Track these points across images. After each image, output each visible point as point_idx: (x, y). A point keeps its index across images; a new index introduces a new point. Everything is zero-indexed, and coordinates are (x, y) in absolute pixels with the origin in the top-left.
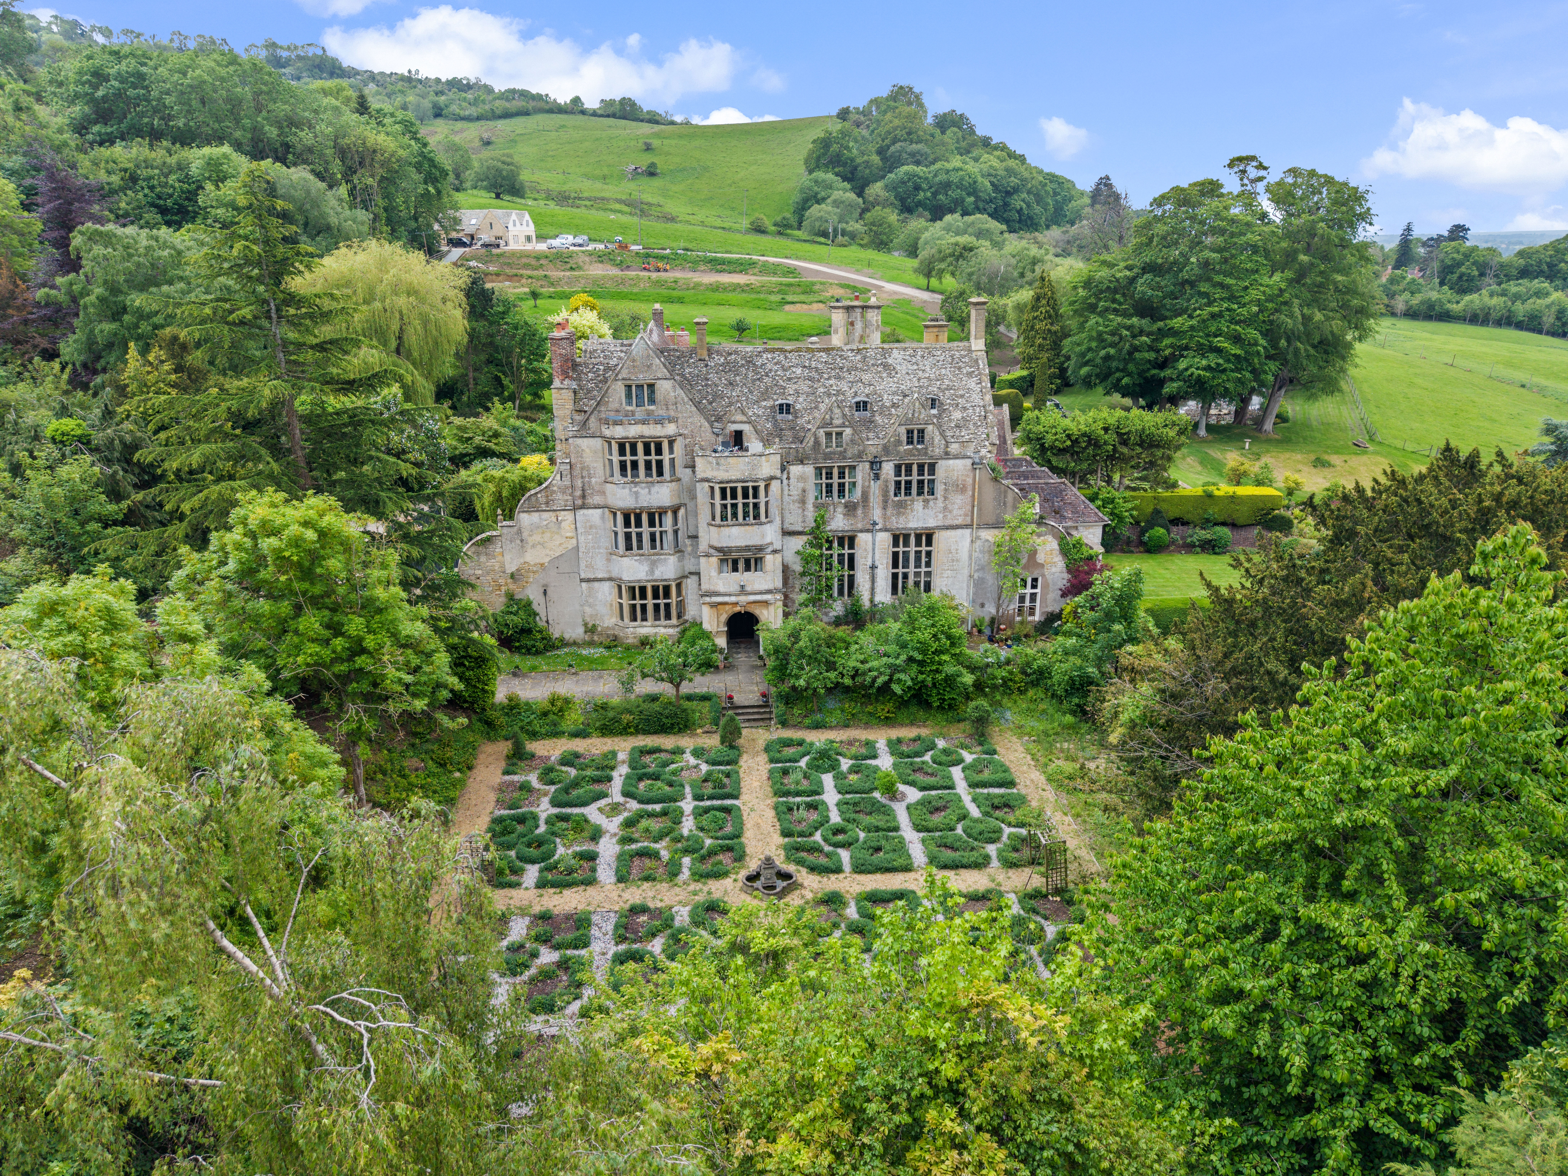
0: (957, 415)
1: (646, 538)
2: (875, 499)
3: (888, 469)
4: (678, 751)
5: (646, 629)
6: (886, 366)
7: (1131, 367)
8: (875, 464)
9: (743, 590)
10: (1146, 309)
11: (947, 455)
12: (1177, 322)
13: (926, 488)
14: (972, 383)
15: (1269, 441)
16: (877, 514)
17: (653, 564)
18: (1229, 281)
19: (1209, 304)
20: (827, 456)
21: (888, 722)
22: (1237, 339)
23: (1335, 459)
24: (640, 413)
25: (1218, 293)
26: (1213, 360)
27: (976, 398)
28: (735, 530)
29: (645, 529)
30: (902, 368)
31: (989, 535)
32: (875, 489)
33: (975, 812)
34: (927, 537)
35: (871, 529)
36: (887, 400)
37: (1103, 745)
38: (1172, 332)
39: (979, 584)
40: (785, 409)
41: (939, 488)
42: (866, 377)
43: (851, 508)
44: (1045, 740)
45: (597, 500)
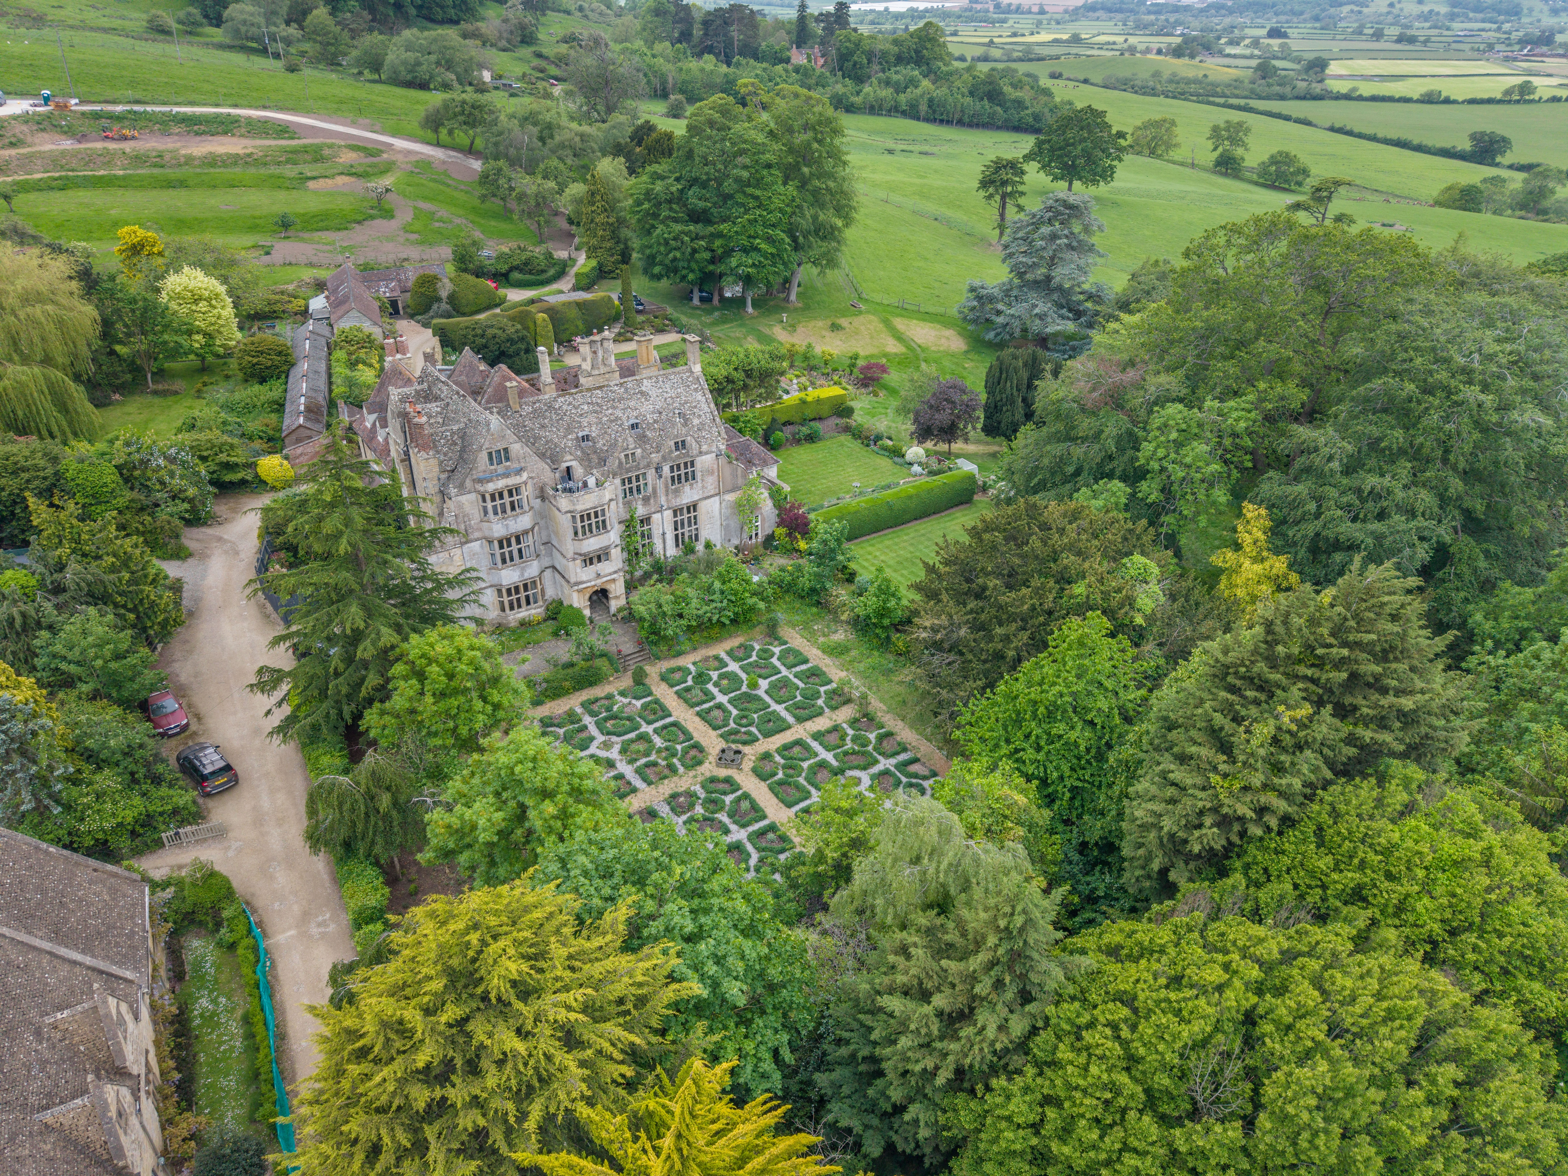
0: (696, 421)
1: (516, 554)
2: (661, 491)
3: (666, 469)
4: (609, 697)
5: (523, 613)
6: (642, 393)
7: (694, 265)
8: (658, 469)
9: (599, 576)
10: (698, 217)
11: (701, 453)
12: (724, 227)
13: (691, 477)
14: (699, 396)
15: (796, 310)
16: (663, 500)
17: (523, 570)
18: (758, 193)
19: (747, 211)
20: (628, 471)
21: (719, 640)
22: (769, 240)
23: (843, 322)
24: (500, 469)
25: (752, 203)
26: (756, 257)
27: (704, 406)
28: (592, 540)
29: (515, 547)
30: (653, 393)
31: (731, 497)
32: (660, 484)
33: (801, 685)
34: (693, 507)
35: (660, 510)
36: (650, 418)
37: (837, 620)
38: (720, 235)
39: (726, 528)
40: (586, 438)
41: (698, 475)
42: (632, 404)
43: (646, 500)
44: (806, 626)
45: (477, 535)
